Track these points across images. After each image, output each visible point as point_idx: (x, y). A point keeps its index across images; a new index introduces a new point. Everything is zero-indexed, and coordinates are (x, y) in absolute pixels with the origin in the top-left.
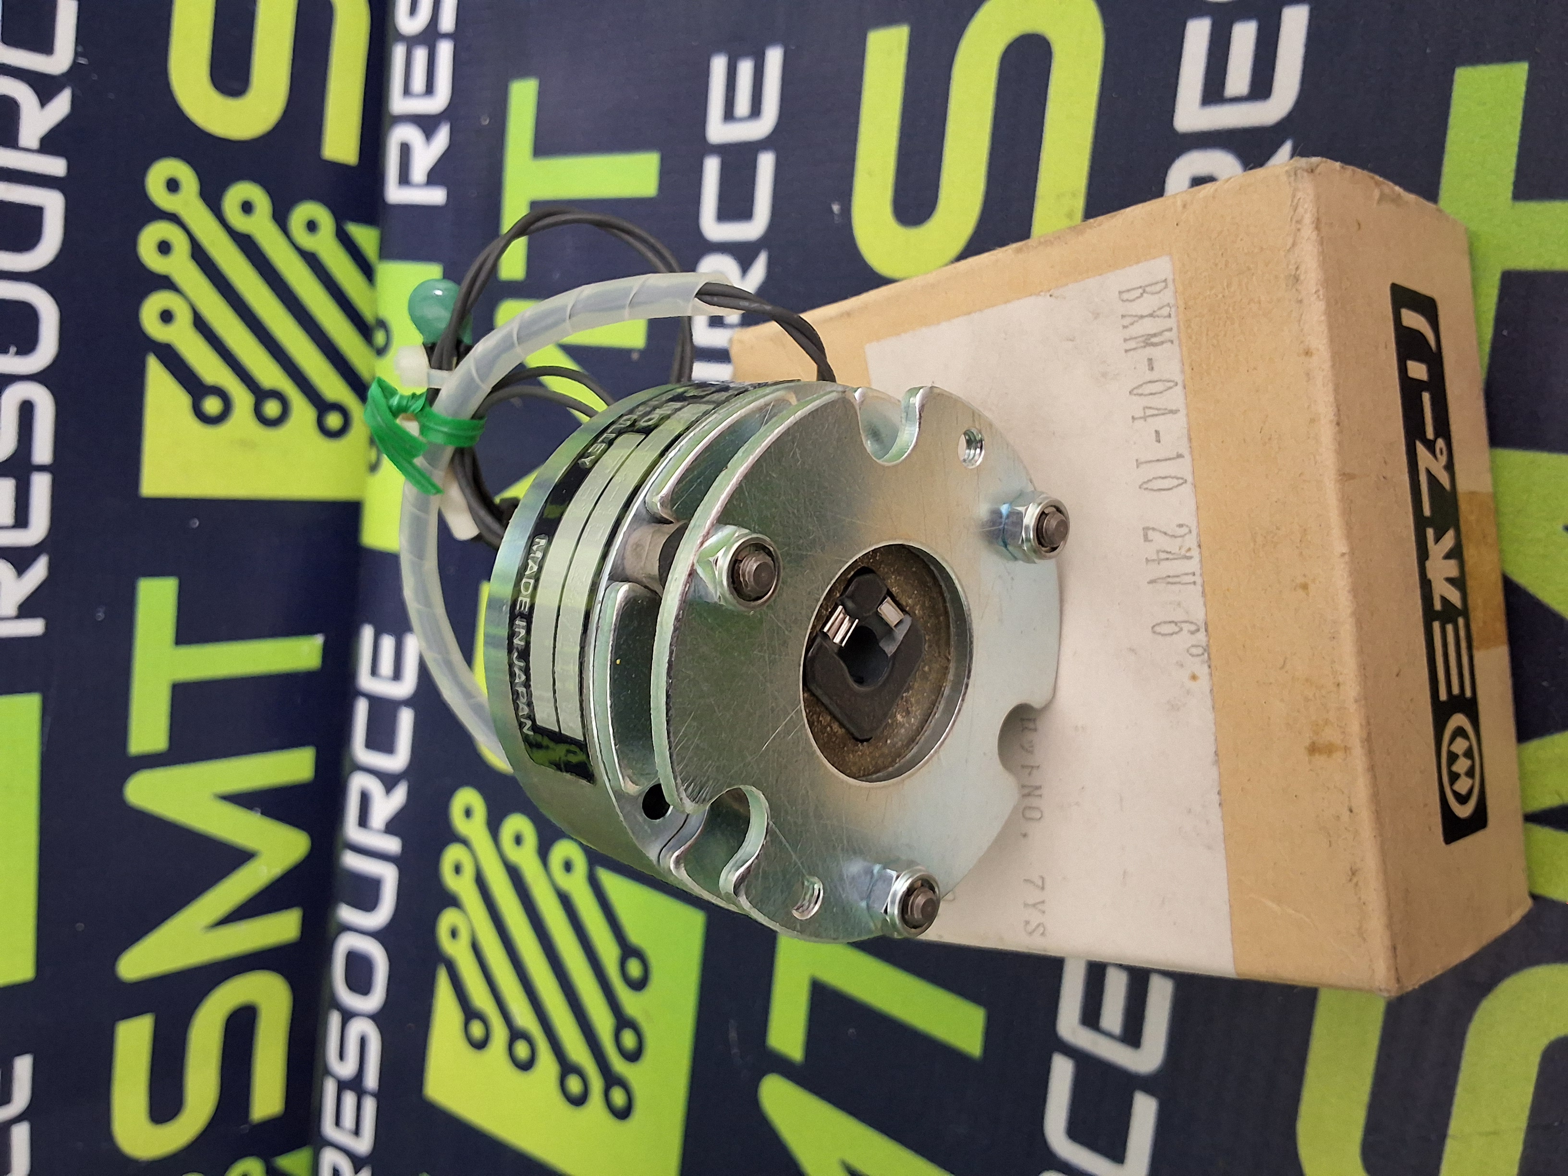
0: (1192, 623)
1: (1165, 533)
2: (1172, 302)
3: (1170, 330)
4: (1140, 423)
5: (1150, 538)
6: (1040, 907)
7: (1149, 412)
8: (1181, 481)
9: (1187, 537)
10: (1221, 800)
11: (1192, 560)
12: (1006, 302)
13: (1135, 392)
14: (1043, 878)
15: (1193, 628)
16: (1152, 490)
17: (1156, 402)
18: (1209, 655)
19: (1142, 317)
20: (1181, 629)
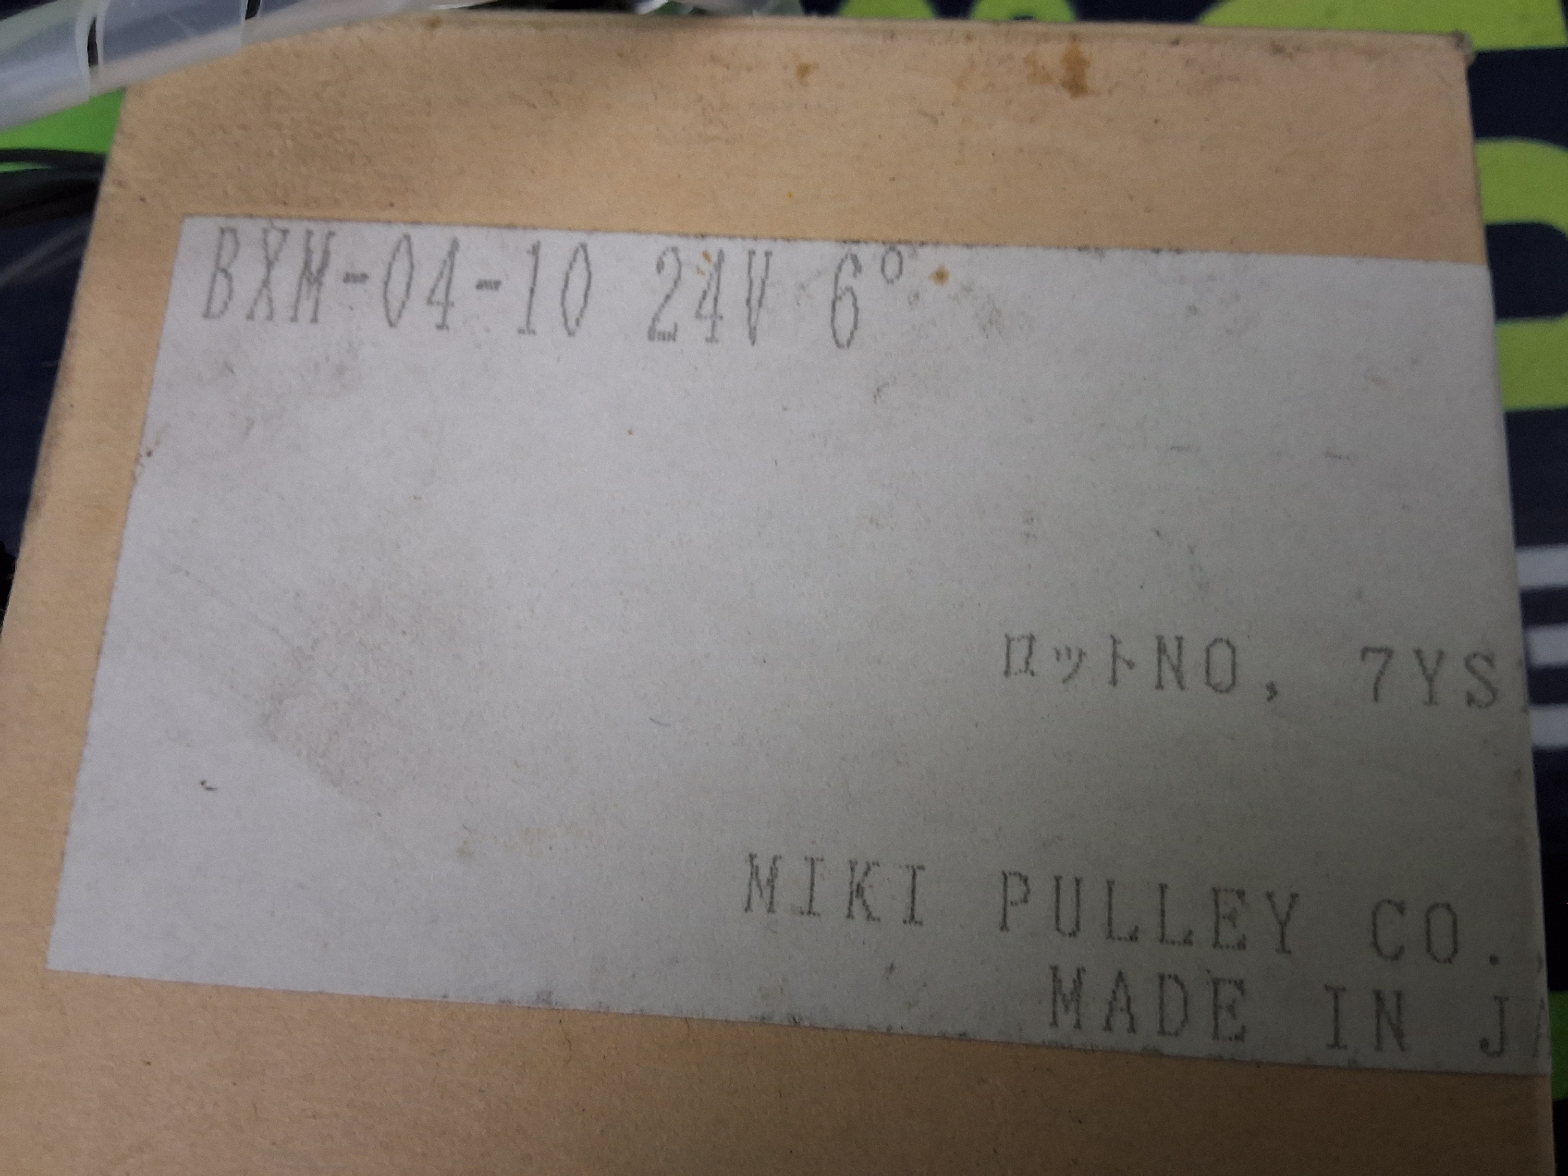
0: (840, 268)
1: (668, 297)
2: (263, 223)
3: (309, 234)
4: (454, 317)
5: (669, 328)
6: (1430, 664)
7: (440, 295)
8: (581, 256)
9: (682, 256)
10: (1170, 250)
11: (725, 251)
12: (116, 557)
13: (393, 315)
14: (1365, 652)
15: (849, 267)
16: (582, 311)
17: (424, 279)
18: (900, 242)
19: (266, 283)
20: (850, 290)
